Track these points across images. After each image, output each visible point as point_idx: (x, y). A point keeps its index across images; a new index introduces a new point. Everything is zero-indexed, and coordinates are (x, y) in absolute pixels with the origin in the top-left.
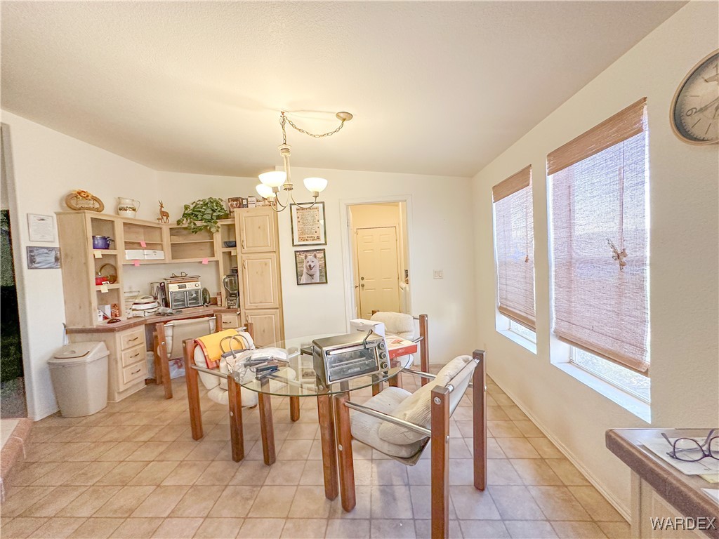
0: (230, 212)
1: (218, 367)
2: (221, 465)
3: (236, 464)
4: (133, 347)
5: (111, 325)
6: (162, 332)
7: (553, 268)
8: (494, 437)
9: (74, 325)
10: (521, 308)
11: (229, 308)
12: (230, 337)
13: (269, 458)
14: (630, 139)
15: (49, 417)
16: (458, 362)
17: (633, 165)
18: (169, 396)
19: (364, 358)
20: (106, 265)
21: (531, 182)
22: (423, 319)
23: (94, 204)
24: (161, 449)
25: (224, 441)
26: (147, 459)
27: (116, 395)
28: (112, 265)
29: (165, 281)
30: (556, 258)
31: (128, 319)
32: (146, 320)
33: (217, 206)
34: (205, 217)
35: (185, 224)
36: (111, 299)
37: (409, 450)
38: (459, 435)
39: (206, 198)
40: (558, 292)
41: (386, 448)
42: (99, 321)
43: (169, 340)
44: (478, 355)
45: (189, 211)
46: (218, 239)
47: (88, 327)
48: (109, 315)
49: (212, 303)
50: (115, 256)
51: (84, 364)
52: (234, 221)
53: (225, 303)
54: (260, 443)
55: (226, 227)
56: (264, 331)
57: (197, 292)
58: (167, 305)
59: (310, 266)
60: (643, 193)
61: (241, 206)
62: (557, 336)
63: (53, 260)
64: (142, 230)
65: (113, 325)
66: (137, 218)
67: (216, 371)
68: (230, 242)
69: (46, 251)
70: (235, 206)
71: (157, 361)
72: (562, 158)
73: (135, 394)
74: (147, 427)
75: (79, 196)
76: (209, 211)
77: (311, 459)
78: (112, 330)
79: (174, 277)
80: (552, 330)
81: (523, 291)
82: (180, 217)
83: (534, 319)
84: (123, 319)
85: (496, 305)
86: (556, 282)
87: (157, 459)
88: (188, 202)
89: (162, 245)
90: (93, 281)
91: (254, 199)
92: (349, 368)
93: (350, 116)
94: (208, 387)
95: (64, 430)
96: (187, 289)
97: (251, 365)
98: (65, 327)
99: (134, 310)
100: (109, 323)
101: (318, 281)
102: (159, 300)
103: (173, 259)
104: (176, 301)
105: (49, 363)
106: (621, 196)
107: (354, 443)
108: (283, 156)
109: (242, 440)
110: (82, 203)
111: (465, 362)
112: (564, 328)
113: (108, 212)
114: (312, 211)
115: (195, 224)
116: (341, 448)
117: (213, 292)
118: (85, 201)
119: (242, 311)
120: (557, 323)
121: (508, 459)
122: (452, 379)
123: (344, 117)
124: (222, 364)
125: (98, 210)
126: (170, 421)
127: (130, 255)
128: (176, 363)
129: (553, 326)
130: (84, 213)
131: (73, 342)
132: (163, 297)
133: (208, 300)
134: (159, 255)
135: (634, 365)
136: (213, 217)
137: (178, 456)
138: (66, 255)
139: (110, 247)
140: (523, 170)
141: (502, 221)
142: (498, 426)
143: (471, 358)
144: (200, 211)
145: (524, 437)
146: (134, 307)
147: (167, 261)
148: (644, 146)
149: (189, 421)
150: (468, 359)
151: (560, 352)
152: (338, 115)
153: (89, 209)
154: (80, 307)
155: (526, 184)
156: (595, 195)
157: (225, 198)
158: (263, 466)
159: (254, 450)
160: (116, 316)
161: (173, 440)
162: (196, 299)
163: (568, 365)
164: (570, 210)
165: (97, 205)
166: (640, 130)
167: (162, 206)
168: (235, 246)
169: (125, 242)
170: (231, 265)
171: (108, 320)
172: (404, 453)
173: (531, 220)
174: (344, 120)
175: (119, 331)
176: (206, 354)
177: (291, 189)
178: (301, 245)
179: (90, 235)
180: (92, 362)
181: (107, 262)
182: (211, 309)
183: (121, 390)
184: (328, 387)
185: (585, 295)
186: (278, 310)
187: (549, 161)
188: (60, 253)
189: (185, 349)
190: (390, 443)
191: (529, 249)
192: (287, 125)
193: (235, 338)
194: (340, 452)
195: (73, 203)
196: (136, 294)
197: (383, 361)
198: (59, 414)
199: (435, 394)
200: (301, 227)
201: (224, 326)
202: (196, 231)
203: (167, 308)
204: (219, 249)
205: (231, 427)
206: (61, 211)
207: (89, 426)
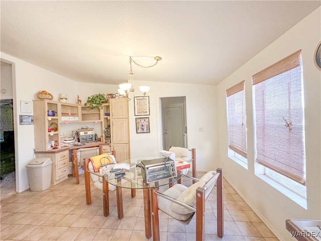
0: (108, 100)
1: (99, 171)
2: (99, 218)
3: (105, 218)
4: (63, 160)
5: (54, 150)
6: (76, 154)
7: (255, 129)
8: (227, 210)
9: (38, 150)
10: (240, 147)
11: (106, 143)
12: (105, 157)
13: (120, 216)
14: (293, 69)
15: (25, 191)
16: (210, 174)
17: (295, 82)
18: (78, 183)
19: (165, 171)
20: (53, 123)
21: (244, 88)
22: (193, 151)
23: (49, 96)
24: (72, 208)
25: (100, 206)
26: (65, 213)
27: (55, 181)
28: (56, 123)
29: (78, 130)
30: (257, 124)
31: (62, 147)
32: (69, 148)
33: (102, 97)
34: (97, 102)
35: (88, 105)
36: (55, 138)
37: (186, 217)
38: (210, 208)
39: (98, 94)
40: (258, 140)
41: (174, 215)
42: (49, 148)
43: (79, 157)
44: (219, 171)
45: (90, 100)
46: (102, 112)
47: (44, 150)
48: (53, 145)
49: (99, 140)
50: (57, 119)
51: (41, 167)
52: (109, 104)
53: (104, 141)
54: (116, 208)
55: (106, 107)
56: (121, 154)
57: (92, 136)
58: (79, 141)
59: (142, 125)
60: (301, 95)
61: (112, 97)
62: (257, 161)
63: (31, 121)
64: (69, 108)
65: (55, 149)
66: (67, 102)
67: (98, 173)
68: (107, 113)
69: (27, 117)
70: (110, 97)
71: (73, 167)
72: (260, 77)
73: (63, 181)
74: (67, 198)
75: (43, 93)
76: (99, 100)
77: (140, 217)
78: (54, 152)
79: (82, 129)
80: (255, 159)
81: (241, 139)
82: (86, 102)
83: (247, 153)
84: (59, 147)
85: (228, 145)
86: (257, 136)
87: (70, 213)
88: (90, 96)
89: (78, 114)
90: (47, 130)
91: (118, 95)
92: (158, 175)
93: (160, 58)
94: (94, 180)
95: (31, 197)
96: (88, 134)
97: (113, 172)
98: (34, 150)
99: (64, 143)
100: (53, 149)
101: (146, 132)
102: (76, 139)
103: (82, 120)
104: (83, 139)
105: (26, 167)
106: (289, 96)
107: (159, 211)
108: (130, 76)
109: (108, 206)
110: (44, 96)
111: (213, 174)
112: (261, 158)
113: (55, 100)
114: (143, 100)
115: (92, 105)
116: (153, 214)
117: (99, 136)
118: (45, 95)
119: (112, 144)
120: (257, 156)
121: (234, 221)
122: (206, 183)
123: (158, 59)
124: (101, 170)
125: (51, 99)
126: (77, 195)
127: (64, 119)
128: (82, 167)
129: (256, 157)
130: (45, 100)
131: (37, 157)
132: (78, 137)
133: (97, 139)
134: (76, 119)
135: (298, 179)
136: (100, 102)
137: (80, 212)
138: (36, 119)
139: (55, 115)
140: (241, 83)
141: (231, 105)
142: (229, 203)
143: (216, 172)
144: (95, 100)
145: (242, 210)
146: (65, 142)
147: (80, 122)
148: (301, 73)
149: (85, 195)
150: (214, 173)
151: (259, 169)
152: (155, 58)
153: (47, 99)
154: (41, 142)
155: (242, 89)
156: (276, 95)
157: (106, 94)
158: (117, 219)
159: (114, 211)
160: (57, 146)
161: (78, 204)
162: (92, 138)
163: (264, 176)
164: (264, 102)
165: (50, 97)
166: (298, 65)
167: (78, 97)
168: (109, 115)
169: (62, 113)
170: (108, 123)
171: (53, 148)
172: (183, 218)
173: (245, 106)
174: (158, 60)
175: (57, 153)
176: (94, 165)
177: (133, 91)
178: (138, 115)
179: (47, 110)
180: (45, 166)
181: (53, 122)
182: (98, 143)
183: (57, 180)
184: (147, 184)
185: (271, 143)
186: (128, 144)
187: (253, 78)
188: (34, 118)
189: (84, 162)
190: (176, 213)
191: (244, 119)
192: (132, 63)
193: (107, 158)
194: (153, 216)
195: (40, 96)
196: (66, 136)
197: (174, 172)
198: (29, 190)
199: (198, 192)
200: (138, 107)
201: (103, 151)
202: (93, 108)
203: (79, 143)
204: (103, 116)
205: (104, 200)
206: (35, 99)
207: (42, 196)
